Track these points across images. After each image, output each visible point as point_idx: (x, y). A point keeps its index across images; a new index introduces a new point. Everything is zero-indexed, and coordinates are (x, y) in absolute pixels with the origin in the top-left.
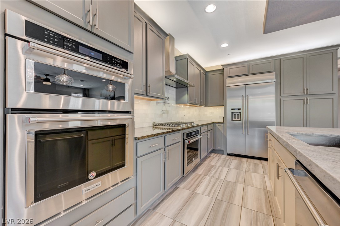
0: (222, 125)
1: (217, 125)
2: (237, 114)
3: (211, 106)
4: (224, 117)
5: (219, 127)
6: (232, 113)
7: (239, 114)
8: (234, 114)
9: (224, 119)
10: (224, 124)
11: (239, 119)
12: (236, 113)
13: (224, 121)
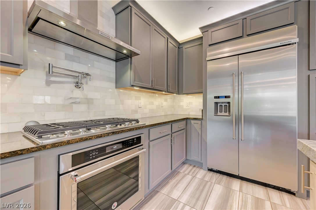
0: (199, 122)
1: (193, 122)
2: (223, 105)
3: (188, 94)
4: (202, 110)
5: (195, 125)
6: (216, 103)
7: (228, 104)
8: (219, 105)
9: (202, 113)
10: (203, 121)
11: (227, 114)
12: (222, 103)
13: (202, 115)
